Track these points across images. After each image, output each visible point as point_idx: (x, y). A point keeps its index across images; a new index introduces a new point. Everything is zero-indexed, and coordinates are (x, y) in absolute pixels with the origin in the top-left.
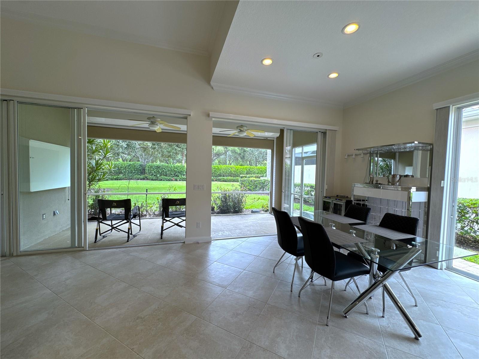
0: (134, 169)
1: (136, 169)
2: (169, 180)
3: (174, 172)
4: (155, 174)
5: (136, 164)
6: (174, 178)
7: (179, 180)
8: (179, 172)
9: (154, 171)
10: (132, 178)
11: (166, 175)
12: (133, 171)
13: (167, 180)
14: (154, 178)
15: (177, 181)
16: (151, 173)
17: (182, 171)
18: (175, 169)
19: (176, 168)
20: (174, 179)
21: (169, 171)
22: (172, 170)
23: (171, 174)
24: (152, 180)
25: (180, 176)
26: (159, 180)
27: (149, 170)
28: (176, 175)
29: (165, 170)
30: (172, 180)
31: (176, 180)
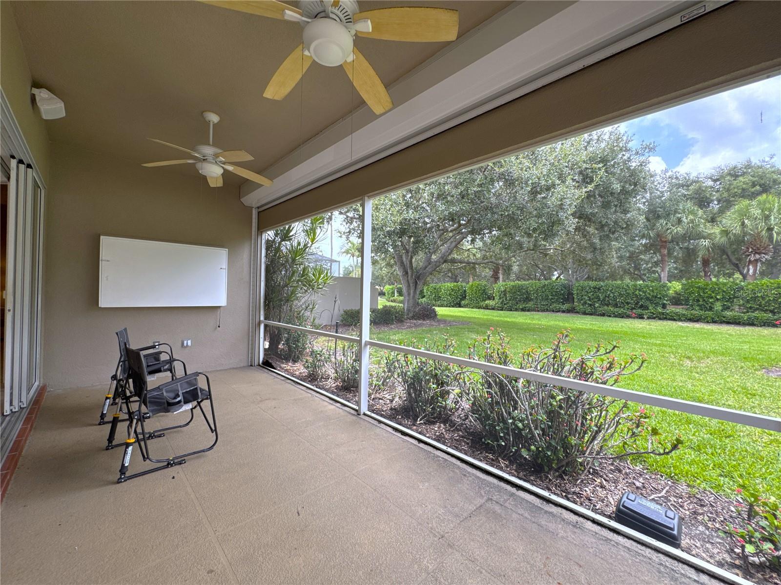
0: (552, 293)
1: (554, 293)
2: (622, 316)
3: (635, 299)
4: (590, 303)
5: (555, 284)
6: (634, 311)
7: (648, 318)
8: (648, 299)
9: (589, 297)
10: (547, 310)
11: (616, 306)
12: (550, 297)
13: (616, 316)
14: (589, 310)
15: (643, 318)
16: (582, 300)
17: (656, 297)
18: (637, 292)
19: (640, 290)
20: (634, 315)
21: (621, 295)
22: (628, 293)
23: (628, 303)
24: (585, 313)
25: (650, 308)
26: (598, 315)
27: (578, 294)
28: (642, 306)
29: (612, 295)
30: (628, 317)
31: (641, 317)
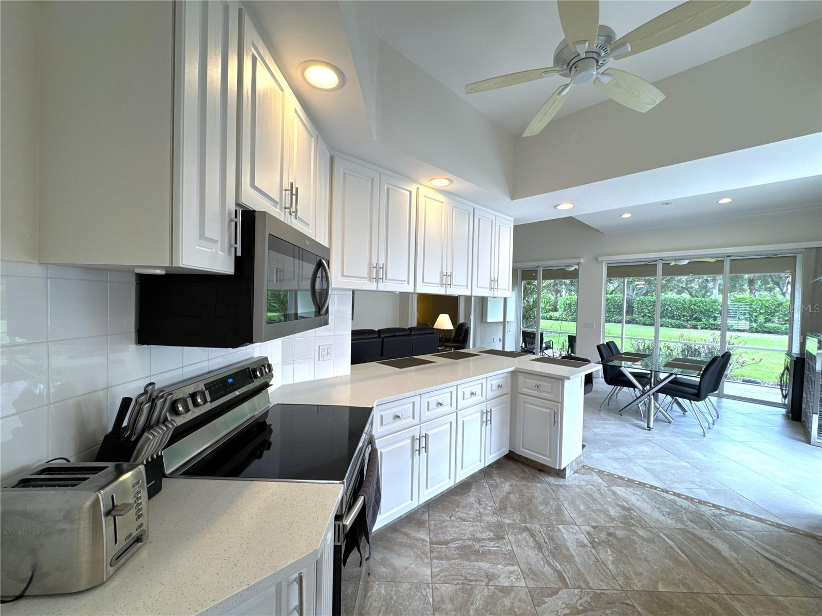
0: (614, 306)
1: (616, 307)
2: (678, 327)
3: (690, 312)
4: (649, 315)
5: (617, 299)
6: (689, 322)
7: (702, 328)
8: (701, 312)
9: (649, 310)
10: (609, 320)
11: (673, 318)
12: (612, 310)
13: (673, 327)
14: (648, 321)
15: (697, 328)
16: (642, 312)
17: (709, 311)
18: (692, 307)
19: (695, 305)
20: (689, 325)
21: (678, 309)
22: (685, 308)
23: (684, 316)
24: (645, 324)
25: (703, 320)
27: (638, 307)
28: (696, 319)
29: (670, 309)
30: (685, 327)
31: (695, 327)
